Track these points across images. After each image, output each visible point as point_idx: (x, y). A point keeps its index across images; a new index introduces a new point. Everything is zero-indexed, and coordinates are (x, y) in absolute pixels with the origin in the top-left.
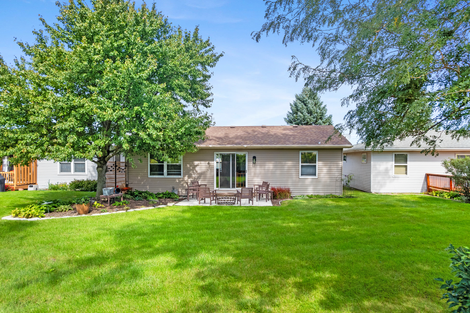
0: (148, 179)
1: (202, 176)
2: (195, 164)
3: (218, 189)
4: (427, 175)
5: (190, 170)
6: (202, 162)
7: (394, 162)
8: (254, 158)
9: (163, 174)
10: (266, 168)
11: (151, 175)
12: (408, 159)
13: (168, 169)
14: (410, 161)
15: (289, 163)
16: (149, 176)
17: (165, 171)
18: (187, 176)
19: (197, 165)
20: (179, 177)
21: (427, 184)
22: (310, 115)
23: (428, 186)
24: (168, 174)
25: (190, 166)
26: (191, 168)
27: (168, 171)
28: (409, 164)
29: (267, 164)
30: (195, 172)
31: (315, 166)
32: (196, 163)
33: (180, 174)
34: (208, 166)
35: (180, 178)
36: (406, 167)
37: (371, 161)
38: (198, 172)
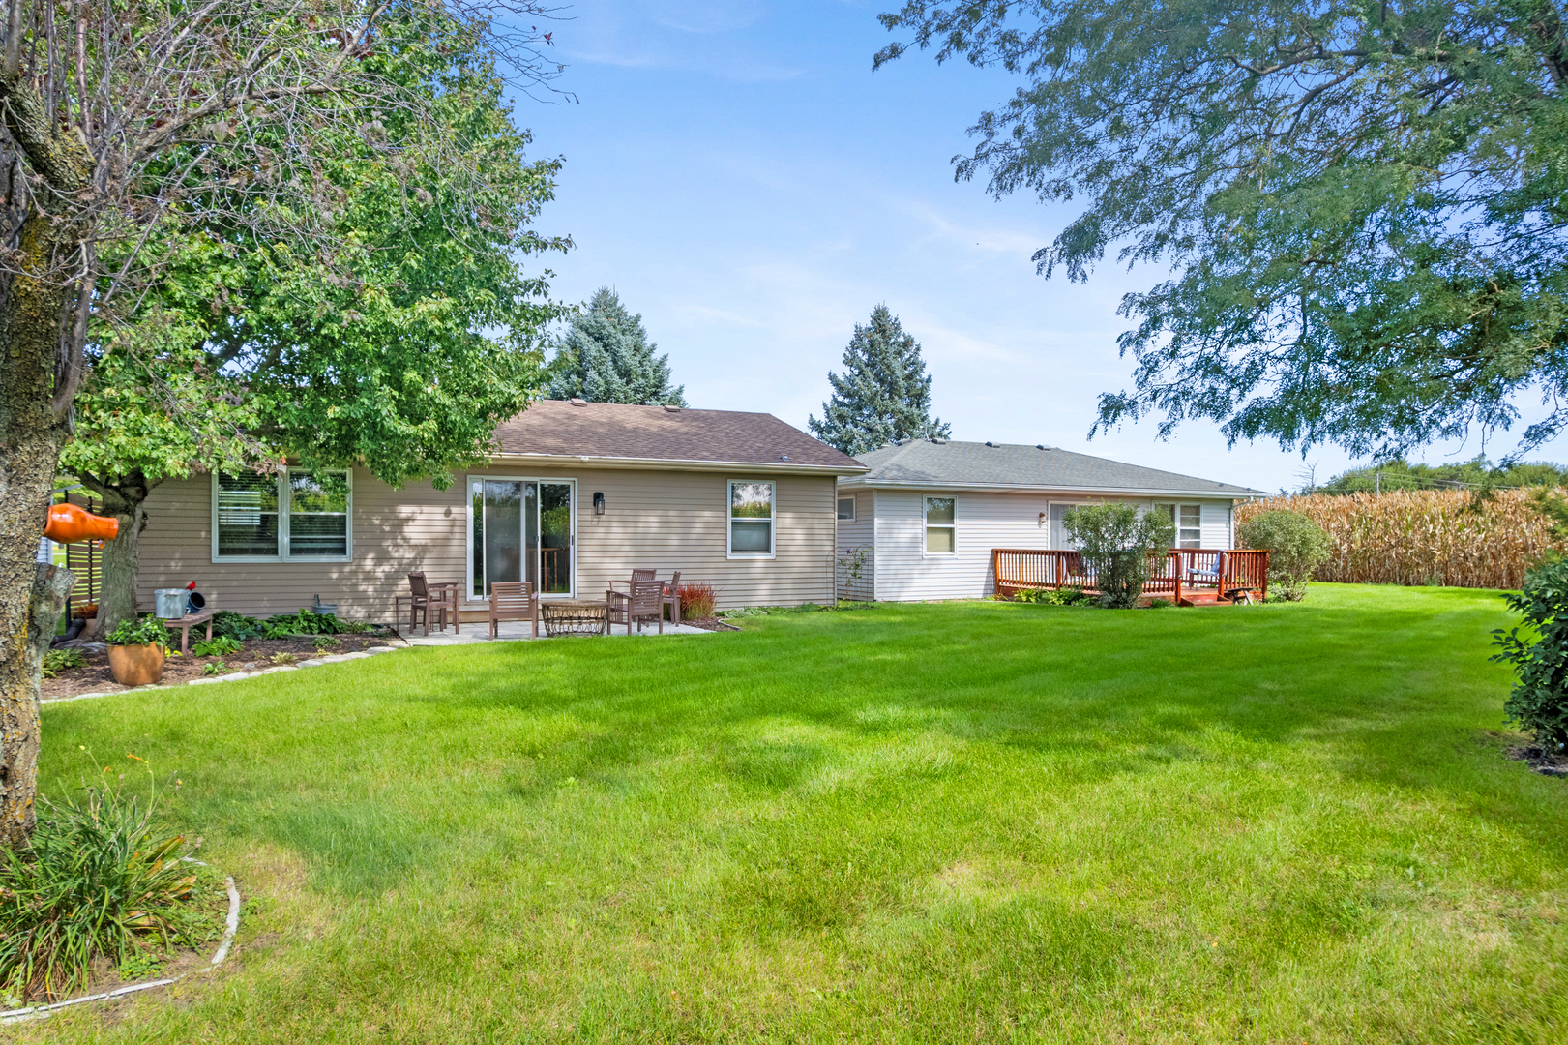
0: (212, 569)
1: (428, 556)
2: (403, 515)
3: (479, 597)
4: (996, 553)
5: (383, 536)
6: (425, 509)
7: (925, 520)
8: (598, 497)
9: (275, 552)
10: (640, 530)
11: (222, 552)
12: (956, 513)
13: (293, 531)
14: (961, 517)
15: (708, 514)
16: (216, 558)
17: (284, 538)
18: (371, 556)
19: (408, 519)
20: (343, 559)
21: (996, 576)
22: (627, 383)
23: (997, 581)
24: (294, 551)
25: (385, 520)
26: (387, 529)
27: (293, 541)
28: (958, 524)
29: (643, 519)
30: (399, 541)
31: (768, 524)
32: (405, 510)
33: (343, 551)
34: (447, 523)
35: (344, 564)
36: (951, 531)
37: (873, 516)
38: (413, 542)
